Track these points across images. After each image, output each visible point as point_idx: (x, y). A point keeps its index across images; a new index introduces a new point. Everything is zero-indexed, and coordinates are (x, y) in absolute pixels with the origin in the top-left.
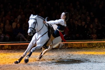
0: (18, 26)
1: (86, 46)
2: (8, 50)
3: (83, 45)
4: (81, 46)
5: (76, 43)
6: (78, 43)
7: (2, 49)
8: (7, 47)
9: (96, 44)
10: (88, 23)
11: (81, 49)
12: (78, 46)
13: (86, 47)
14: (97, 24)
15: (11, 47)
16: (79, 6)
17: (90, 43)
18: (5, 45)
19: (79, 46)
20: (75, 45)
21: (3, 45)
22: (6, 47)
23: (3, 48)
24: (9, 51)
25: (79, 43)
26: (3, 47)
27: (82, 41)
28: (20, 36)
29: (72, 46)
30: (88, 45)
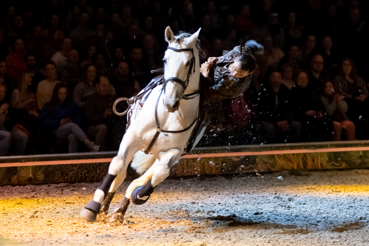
0: (60, 96)
1: (321, 164)
2: (33, 187)
3: (313, 161)
4: (305, 164)
5: (285, 156)
6: (293, 154)
7: (10, 180)
8: (31, 175)
9: (361, 157)
10: (317, 76)
11: (307, 175)
12: (295, 168)
13: (325, 170)
14: (351, 81)
15: (44, 173)
16: (275, 15)
17: (336, 154)
18: (22, 167)
19: (298, 166)
20: (281, 163)
21: (15, 168)
22: (24, 175)
23: (14, 179)
24: (38, 188)
25: (297, 154)
26: (15, 174)
27: (307, 147)
28: (70, 131)
29: (273, 166)
30: (330, 160)
